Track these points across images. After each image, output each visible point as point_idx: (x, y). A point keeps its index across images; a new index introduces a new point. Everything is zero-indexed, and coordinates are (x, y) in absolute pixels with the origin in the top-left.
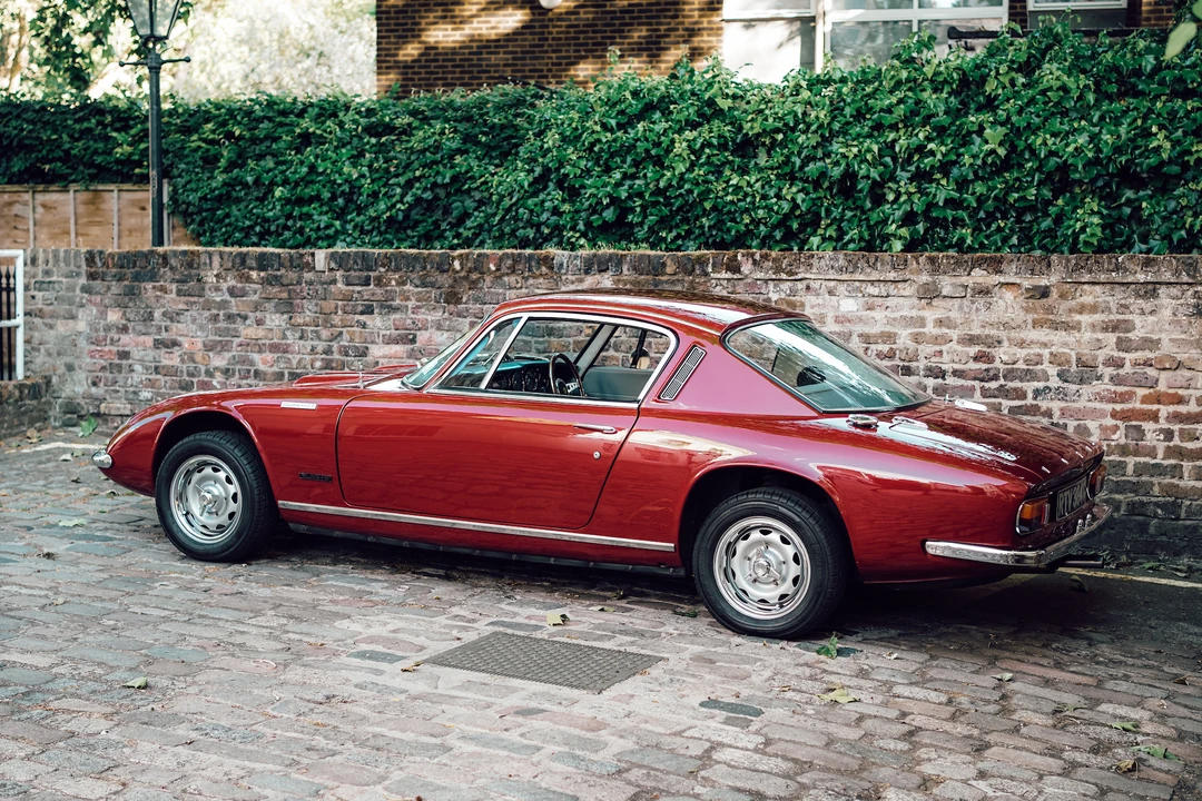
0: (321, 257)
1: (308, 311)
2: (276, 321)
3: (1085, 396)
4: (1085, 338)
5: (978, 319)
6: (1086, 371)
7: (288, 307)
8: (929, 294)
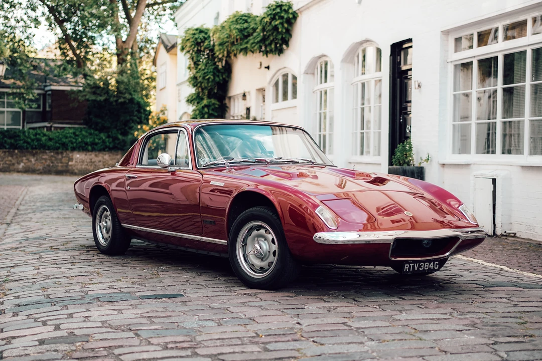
0: (16, 151)
1: (15, 157)
2: (10, 158)
3: (100, 163)
4: (100, 158)
5: (91, 157)
6: (100, 161)
7: (12, 156)
8: (86, 155)
